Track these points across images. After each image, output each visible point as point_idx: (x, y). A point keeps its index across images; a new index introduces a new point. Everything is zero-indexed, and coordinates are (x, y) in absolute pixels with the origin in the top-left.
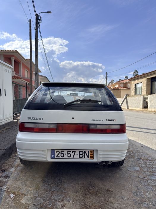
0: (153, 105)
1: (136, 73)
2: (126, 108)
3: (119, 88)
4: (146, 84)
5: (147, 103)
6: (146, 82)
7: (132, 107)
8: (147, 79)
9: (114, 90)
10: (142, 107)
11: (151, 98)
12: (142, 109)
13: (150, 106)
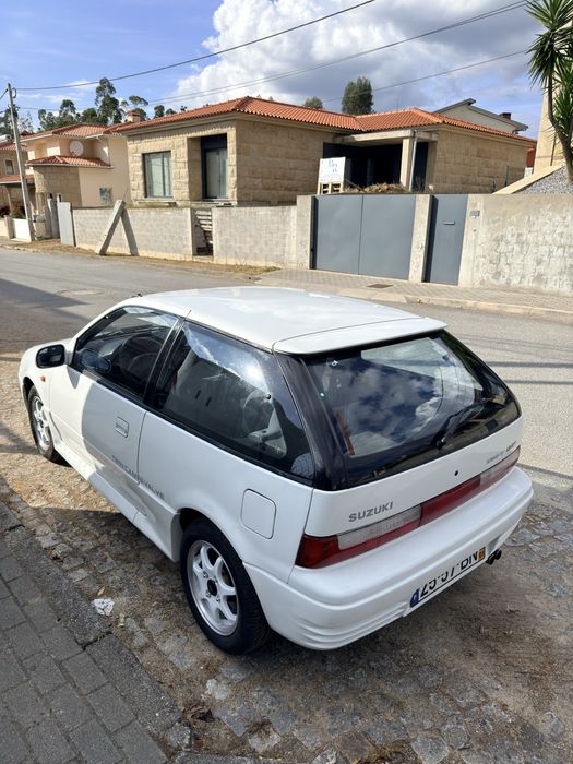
0: (230, 247)
1: (107, 90)
2: (127, 251)
3: (71, 161)
4: (186, 160)
5: (207, 235)
6: (184, 150)
7: (152, 250)
8: (189, 139)
9: (49, 170)
10: (191, 249)
11: (221, 221)
12: (189, 259)
13: (222, 247)
